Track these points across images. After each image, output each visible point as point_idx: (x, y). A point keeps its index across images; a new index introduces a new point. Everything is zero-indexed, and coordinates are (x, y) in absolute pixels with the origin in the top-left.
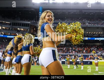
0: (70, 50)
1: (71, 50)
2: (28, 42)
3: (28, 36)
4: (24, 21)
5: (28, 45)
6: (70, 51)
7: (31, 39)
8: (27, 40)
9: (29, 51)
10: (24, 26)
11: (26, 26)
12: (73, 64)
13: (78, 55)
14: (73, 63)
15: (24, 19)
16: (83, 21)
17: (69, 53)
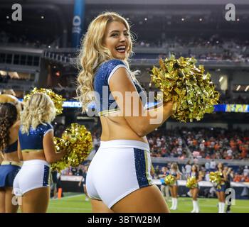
0: (178, 146)
1: (183, 146)
2: (36, 116)
3: (35, 98)
4: (23, 44)
5: (37, 127)
6: (179, 149)
7: (46, 107)
8: (31, 112)
9: (42, 148)
10: (23, 63)
11: (29, 64)
12: (188, 196)
13: (207, 165)
14: (189, 193)
15: (21, 40)
16: (226, 46)
17: (176, 156)
